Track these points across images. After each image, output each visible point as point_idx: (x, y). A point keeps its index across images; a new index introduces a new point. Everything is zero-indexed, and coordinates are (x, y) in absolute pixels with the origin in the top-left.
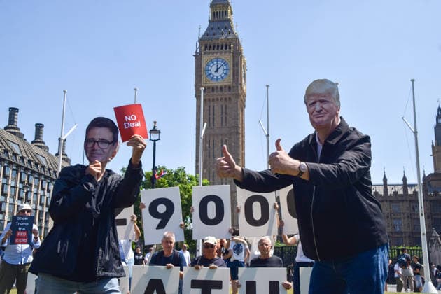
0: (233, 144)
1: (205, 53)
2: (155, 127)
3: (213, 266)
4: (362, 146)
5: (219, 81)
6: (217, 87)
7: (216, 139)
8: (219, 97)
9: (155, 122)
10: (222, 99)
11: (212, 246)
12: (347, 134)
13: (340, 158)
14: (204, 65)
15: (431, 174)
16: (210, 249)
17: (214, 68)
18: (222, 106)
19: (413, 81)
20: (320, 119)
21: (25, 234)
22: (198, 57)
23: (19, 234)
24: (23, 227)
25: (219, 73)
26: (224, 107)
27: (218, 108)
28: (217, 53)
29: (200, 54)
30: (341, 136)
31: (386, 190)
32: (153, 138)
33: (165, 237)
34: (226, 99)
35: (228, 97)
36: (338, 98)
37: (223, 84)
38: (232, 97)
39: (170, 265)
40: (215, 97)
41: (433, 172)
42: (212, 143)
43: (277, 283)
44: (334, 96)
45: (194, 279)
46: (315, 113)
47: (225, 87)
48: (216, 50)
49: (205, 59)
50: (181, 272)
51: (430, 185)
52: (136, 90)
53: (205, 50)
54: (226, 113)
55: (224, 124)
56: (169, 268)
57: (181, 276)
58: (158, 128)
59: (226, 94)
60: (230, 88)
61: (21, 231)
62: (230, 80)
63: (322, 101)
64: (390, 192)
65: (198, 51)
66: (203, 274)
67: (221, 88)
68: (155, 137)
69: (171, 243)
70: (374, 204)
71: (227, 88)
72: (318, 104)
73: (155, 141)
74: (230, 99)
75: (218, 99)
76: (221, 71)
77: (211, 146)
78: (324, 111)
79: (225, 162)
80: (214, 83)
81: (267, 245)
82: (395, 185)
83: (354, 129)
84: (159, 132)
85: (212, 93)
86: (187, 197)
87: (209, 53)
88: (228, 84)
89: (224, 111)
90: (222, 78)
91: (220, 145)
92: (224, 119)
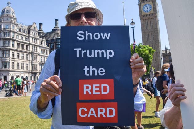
0: (156, 35)
1: (142, 3)
2: (132, 21)
5: (148, 12)
6: (148, 14)
7: (149, 34)
8: (149, 18)
9: (132, 19)
10: (150, 18)
14: (142, 8)
17: (146, 7)
18: (150, 21)
22: (140, 5)
25: (148, 9)
26: (151, 22)
27: (149, 22)
28: (146, 2)
29: (140, 3)
32: (132, 27)
34: (151, 18)
35: (152, 17)
37: (150, 13)
38: (154, 17)
40: (148, 18)
47: (151, 14)
48: (144, 1)
49: (142, 5)
53: (142, 1)
54: (152, 24)
55: (152, 27)
58: (134, 22)
59: (152, 16)
60: (153, 14)
62: (152, 11)
65: (139, 2)
67: (149, 15)
71: (152, 15)
74: (153, 18)
75: (148, 19)
76: (148, 7)
77: (148, 36)
80: (147, 13)
84: (135, 24)
85: (146, 17)
86: (144, 54)
87: (143, 3)
88: (152, 13)
89: (151, 23)
90: (149, 11)
91: (151, 36)
92: (152, 25)
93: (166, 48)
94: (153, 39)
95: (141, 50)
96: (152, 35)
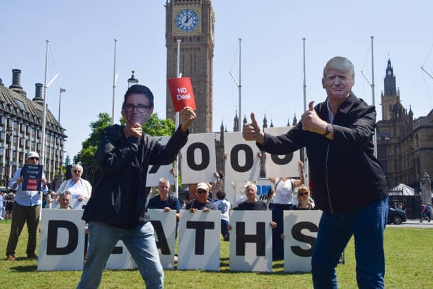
0: (202, 92)
1: (175, 4)
2: (133, 76)
3: (206, 209)
4: (371, 115)
5: (189, 32)
6: (187, 37)
8: (189, 47)
9: (133, 72)
10: (191, 49)
11: (205, 191)
12: (356, 105)
13: (354, 124)
14: (174, 16)
15: (380, 121)
16: (203, 194)
17: (184, 19)
18: (191, 56)
19: (372, 38)
20: (338, 92)
21: (35, 182)
22: (169, 8)
23: (30, 181)
24: (33, 175)
25: (188, 23)
26: (193, 57)
27: (188, 58)
28: (187, 4)
29: (171, 4)
30: (351, 106)
33: (160, 183)
34: (195, 49)
35: (197, 46)
36: (353, 76)
37: (189, 35)
38: (201, 47)
39: (168, 208)
40: (185, 47)
43: (264, 223)
44: (351, 74)
45: (189, 220)
46: (333, 86)
47: (195, 37)
48: (185, 2)
49: (176, 9)
50: (178, 215)
51: (378, 131)
53: (176, 1)
54: (195, 63)
55: (193, 72)
56: (167, 211)
57: (178, 219)
58: (135, 78)
59: (196, 43)
60: (199, 38)
61: (32, 179)
62: (198, 31)
63: (341, 77)
65: (169, 2)
66: (197, 216)
67: (191, 38)
69: (167, 187)
70: (377, 164)
71: (197, 38)
72: (337, 78)
74: (199, 48)
75: (187, 49)
76: (190, 22)
78: (342, 86)
79: (252, 128)
80: (184, 34)
81: (253, 190)
83: (362, 100)
85: (183, 44)
87: (179, 4)
88: (197, 34)
89: (193, 60)
90: (191, 28)
92: (193, 67)
93: (222, 128)
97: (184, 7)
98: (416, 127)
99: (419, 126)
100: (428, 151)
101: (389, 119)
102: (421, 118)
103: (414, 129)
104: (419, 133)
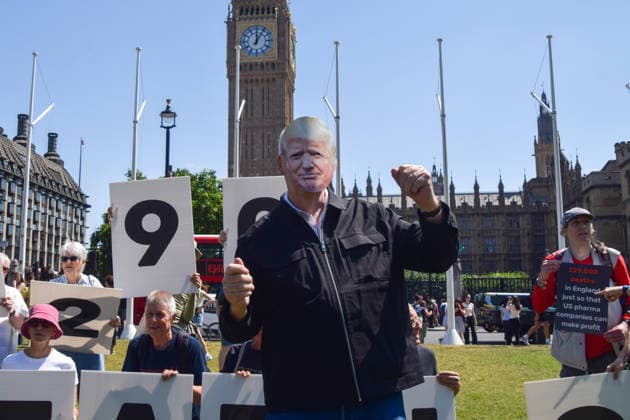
1: (240, 19)
2: (168, 107)
5: (259, 56)
6: (256, 64)
7: (254, 134)
8: (260, 78)
10: (262, 80)
14: (239, 36)
15: (533, 179)
17: (253, 39)
18: (263, 89)
19: (549, 37)
22: (231, 25)
25: (259, 44)
26: (266, 91)
27: (258, 93)
28: (256, 18)
29: (234, 19)
31: (477, 201)
32: (165, 124)
34: (268, 80)
35: (271, 77)
37: (264, 61)
38: (276, 77)
40: (254, 78)
41: (535, 176)
42: (249, 138)
47: (267, 63)
48: (254, 15)
49: (241, 26)
51: (531, 193)
52: (138, 49)
53: (241, 14)
54: (269, 100)
55: (266, 113)
57: (197, 396)
58: (172, 110)
59: (269, 73)
60: (273, 64)
62: (273, 55)
64: (483, 203)
65: (231, 15)
67: (262, 65)
68: (168, 122)
71: (270, 66)
73: (168, 128)
74: (274, 79)
75: (257, 80)
76: (261, 43)
77: (249, 143)
80: (253, 59)
82: (489, 194)
84: (175, 115)
85: (251, 73)
86: (216, 210)
87: (245, 19)
88: (272, 60)
89: (266, 96)
90: (263, 51)
91: (261, 142)
92: (266, 106)
94: (266, 154)
95: (206, 194)
96: (266, 141)
97: (252, 23)
98: (587, 186)
99: (591, 184)
100: (604, 221)
101: (546, 176)
102: (593, 173)
103: (584, 189)
104: (592, 195)
